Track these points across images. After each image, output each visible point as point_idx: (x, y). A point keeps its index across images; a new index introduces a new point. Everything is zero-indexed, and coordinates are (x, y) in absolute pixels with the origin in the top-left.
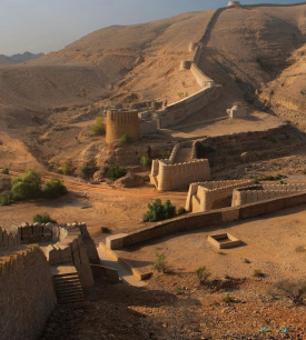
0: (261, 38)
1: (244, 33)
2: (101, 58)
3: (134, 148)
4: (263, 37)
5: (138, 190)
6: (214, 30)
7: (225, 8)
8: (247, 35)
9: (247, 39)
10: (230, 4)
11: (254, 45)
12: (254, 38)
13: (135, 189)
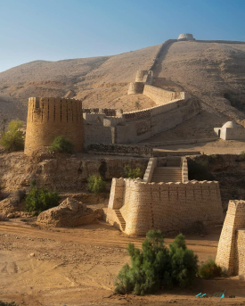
0: (226, 71)
1: (204, 64)
2: (20, 91)
3: (74, 161)
4: (230, 69)
5: (86, 232)
6: (166, 62)
7: (176, 41)
8: (208, 67)
9: (209, 71)
10: (180, 37)
11: (218, 78)
12: (217, 71)
13: (79, 231)
